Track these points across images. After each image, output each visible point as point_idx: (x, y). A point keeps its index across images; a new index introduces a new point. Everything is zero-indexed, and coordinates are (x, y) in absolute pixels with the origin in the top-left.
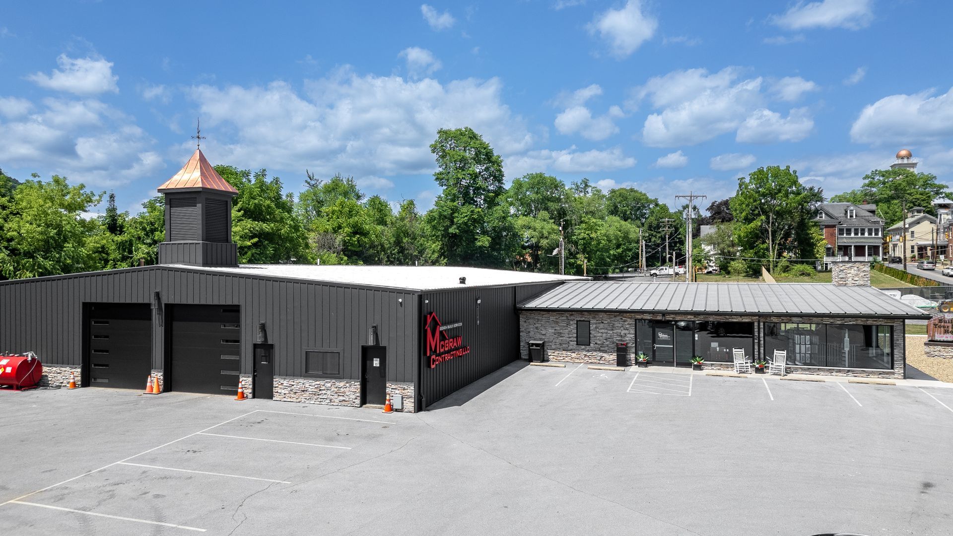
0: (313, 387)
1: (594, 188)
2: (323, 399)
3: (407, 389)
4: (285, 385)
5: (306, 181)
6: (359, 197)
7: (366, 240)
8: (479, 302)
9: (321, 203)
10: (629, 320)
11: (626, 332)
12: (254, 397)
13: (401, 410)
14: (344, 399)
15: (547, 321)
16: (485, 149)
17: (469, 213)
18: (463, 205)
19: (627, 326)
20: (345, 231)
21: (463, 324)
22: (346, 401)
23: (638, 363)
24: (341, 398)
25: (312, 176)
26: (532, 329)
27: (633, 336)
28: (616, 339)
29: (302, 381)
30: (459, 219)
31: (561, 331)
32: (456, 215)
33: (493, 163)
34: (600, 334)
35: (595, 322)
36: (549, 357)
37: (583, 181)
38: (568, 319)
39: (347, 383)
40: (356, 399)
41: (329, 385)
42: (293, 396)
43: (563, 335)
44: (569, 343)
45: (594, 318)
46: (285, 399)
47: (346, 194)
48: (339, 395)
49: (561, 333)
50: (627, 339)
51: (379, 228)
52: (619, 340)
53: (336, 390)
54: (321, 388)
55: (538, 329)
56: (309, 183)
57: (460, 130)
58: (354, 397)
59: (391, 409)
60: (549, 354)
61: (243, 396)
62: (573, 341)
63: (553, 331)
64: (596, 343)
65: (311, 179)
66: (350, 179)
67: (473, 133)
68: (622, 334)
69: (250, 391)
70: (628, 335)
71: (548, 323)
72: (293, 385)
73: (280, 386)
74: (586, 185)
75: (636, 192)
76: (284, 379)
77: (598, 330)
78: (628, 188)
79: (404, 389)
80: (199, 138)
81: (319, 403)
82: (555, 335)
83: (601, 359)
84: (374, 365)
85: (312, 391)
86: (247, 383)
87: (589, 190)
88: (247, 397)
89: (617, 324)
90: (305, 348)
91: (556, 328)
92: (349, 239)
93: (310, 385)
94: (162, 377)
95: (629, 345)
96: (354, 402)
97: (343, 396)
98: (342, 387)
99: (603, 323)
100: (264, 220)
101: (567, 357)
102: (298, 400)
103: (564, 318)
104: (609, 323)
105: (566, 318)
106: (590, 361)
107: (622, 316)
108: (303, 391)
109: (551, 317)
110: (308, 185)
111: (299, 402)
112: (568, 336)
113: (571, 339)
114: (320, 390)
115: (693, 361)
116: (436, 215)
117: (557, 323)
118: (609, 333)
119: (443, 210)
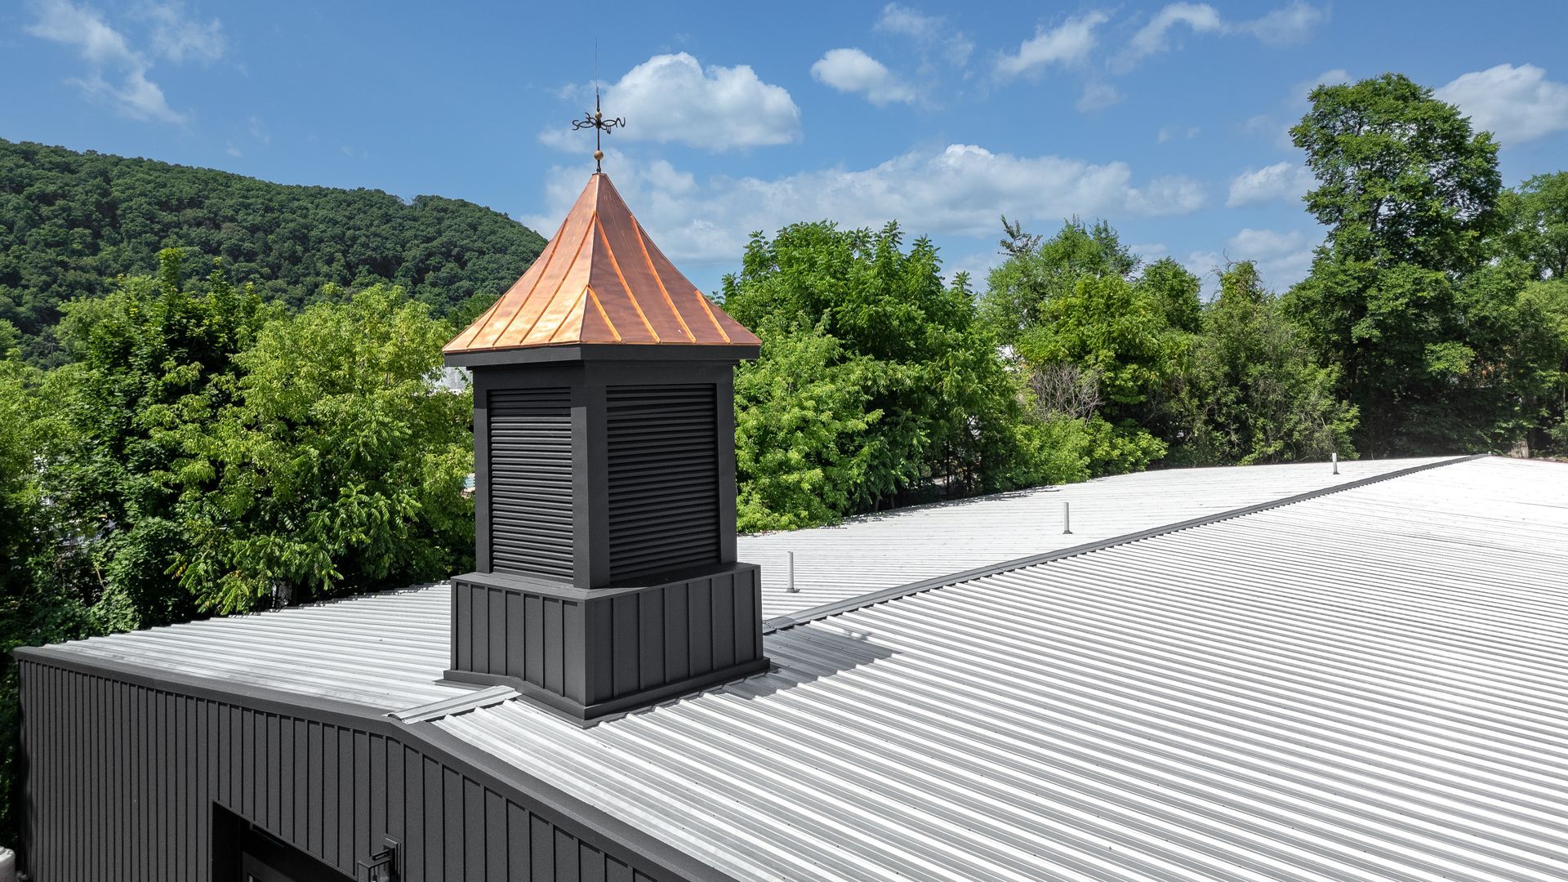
5: (1004, 243)
6: (1126, 266)
7: (1153, 376)
9: (1039, 289)
16: (1446, 120)
17: (1408, 286)
18: (1392, 263)
20: (1100, 359)
25: (1015, 229)
30: (1382, 303)
32: (1372, 291)
33: (1468, 153)
47: (1094, 263)
51: (1185, 339)
56: (1009, 246)
57: (1371, 83)
65: (1013, 235)
66: (1102, 226)
67: (1408, 86)
80: (599, 124)
92: (1110, 378)
100: (902, 356)
110: (1008, 251)
116: (1315, 294)
119: (1337, 283)
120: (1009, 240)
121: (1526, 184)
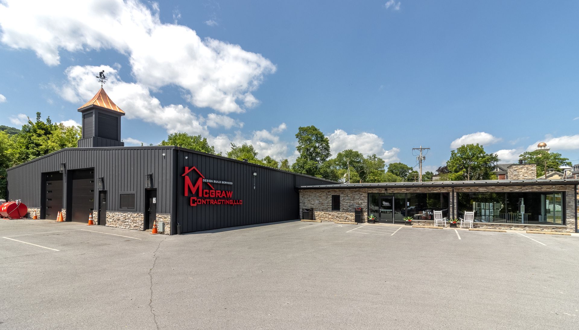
0: (123, 217)
1: (378, 158)
2: (127, 225)
3: (167, 218)
4: (111, 216)
8: (255, 174)
10: (364, 194)
11: (362, 201)
12: (99, 224)
13: (162, 233)
14: (136, 225)
15: (315, 196)
16: (320, 134)
19: (363, 198)
21: (234, 183)
22: (137, 227)
23: (369, 221)
24: (135, 224)
26: (306, 201)
27: (366, 204)
28: (356, 206)
29: (117, 213)
30: (307, 167)
31: (323, 202)
32: (306, 165)
33: (324, 141)
34: (346, 203)
35: (343, 195)
36: (316, 218)
37: (373, 155)
38: (327, 195)
39: (138, 214)
40: (141, 225)
41: (129, 216)
42: (114, 223)
43: (324, 204)
44: (327, 209)
45: (342, 193)
46: (111, 225)
47: (248, 152)
48: (134, 223)
49: (323, 203)
50: (362, 206)
52: (357, 207)
53: (132, 219)
54: (126, 218)
55: (309, 201)
57: (309, 127)
58: (140, 223)
59: (156, 232)
60: (316, 216)
61: (92, 223)
62: (330, 208)
63: (318, 202)
64: (343, 209)
67: (315, 128)
68: (359, 203)
69: (96, 220)
70: (363, 204)
71: (315, 197)
72: (114, 216)
73: (109, 217)
74: (375, 157)
75: (402, 164)
76: (111, 212)
77: (345, 201)
78: (398, 163)
79: (165, 218)
81: (124, 228)
82: (319, 205)
83: (346, 219)
84: (153, 203)
85: (122, 220)
86: (96, 216)
87: (376, 159)
88: (95, 224)
89: (356, 197)
90: (120, 193)
91: (320, 200)
93: (121, 216)
94: (65, 213)
95: (364, 210)
96: (141, 227)
97: (136, 223)
98: (135, 217)
99: (347, 196)
101: (326, 218)
102: (116, 226)
103: (324, 194)
104: (351, 196)
105: (325, 194)
106: (340, 220)
107: (359, 191)
108: (118, 220)
109: (317, 194)
111: (116, 227)
112: (326, 205)
113: (328, 207)
114: (125, 219)
115: (405, 219)
116: (296, 165)
117: (320, 197)
118: (351, 203)
119: (300, 163)
120: (233, 147)
121: (343, 152)
